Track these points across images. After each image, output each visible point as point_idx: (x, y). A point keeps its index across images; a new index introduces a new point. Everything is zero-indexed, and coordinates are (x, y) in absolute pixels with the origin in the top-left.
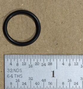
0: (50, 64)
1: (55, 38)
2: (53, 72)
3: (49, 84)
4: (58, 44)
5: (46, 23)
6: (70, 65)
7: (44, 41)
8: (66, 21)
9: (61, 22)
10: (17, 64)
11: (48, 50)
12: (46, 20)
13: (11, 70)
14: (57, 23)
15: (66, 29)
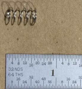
0: (50, 63)
1: (55, 37)
2: (53, 71)
3: (49, 82)
4: (58, 42)
5: (47, 22)
6: (69, 64)
7: (44, 39)
8: (66, 21)
9: (61, 22)
10: (19, 63)
11: (48, 48)
12: (47, 19)
13: (13, 68)
14: (57, 23)
15: (66, 28)
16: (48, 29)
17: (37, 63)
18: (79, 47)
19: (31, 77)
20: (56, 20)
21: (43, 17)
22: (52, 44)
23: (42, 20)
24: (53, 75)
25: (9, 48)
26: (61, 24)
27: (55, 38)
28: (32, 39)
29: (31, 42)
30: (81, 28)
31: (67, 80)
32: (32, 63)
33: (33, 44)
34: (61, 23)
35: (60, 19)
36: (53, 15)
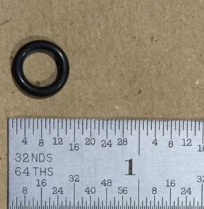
16: (116, 57)
17: (89, 142)
18: (197, 105)
19: (75, 179)
20: (136, 34)
21: (102, 26)
22: (127, 97)
23: (99, 34)
24: (131, 173)
25: (16, 108)
26: (150, 43)
27: (135, 81)
28: (75, 82)
29: (73, 91)
30: (201, 55)
31: (168, 186)
32: (76, 142)
33: (77, 96)
34: (148, 41)
35: (146, 29)
36: (129, 20)
